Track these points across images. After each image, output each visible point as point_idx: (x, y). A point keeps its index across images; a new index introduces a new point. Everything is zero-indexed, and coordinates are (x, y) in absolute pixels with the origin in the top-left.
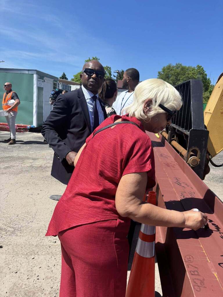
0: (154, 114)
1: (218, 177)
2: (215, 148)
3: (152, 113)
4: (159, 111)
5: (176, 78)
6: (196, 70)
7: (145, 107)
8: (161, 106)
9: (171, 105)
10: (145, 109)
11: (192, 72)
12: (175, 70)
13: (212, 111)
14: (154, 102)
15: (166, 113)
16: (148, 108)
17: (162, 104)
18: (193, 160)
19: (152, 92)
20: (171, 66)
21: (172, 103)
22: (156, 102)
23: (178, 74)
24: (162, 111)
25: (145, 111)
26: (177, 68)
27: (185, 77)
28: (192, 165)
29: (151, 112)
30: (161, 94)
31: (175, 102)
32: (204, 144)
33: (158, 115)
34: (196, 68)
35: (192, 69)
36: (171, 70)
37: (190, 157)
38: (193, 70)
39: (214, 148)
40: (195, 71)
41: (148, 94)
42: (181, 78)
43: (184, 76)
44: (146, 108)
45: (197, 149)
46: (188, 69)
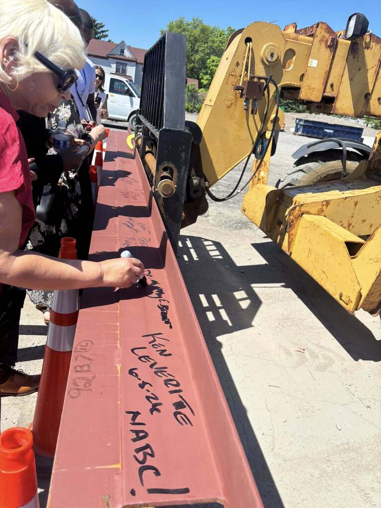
0: (27, 73)
1: (233, 220)
2: (216, 169)
3: (21, 72)
4: (36, 66)
5: (191, 47)
6: (225, 36)
7: (4, 56)
8: (39, 56)
9: (59, 56)
10: (5, 59)
11: (219, 39)
12: (190, 29)
13: (212, 103)
14: (21, 46)
15: (52, 73)
16: (11, 58)
17: (40, 52)
18: (164, 186)
19: (16, 21)
20: (184, 23)
21: (62, 52)
22: (27, 45)
23: (196, 40)
24: (41, 67)
25: (6, 65)
26: (195, 28)
27: (207, 47)
28: (164, 194)
29: (20, 68)
30: (35, 29)
31: (68, 51)
32: (184, 157)
33: (35, 76)
34: (226, 33)
35: (219, 34)
36: (184, 30)
37: (161, 180)
38: (220, 36)
39: (214, 169)
40: (224, 38)
41: (8, 25)
42: (200, 49)
43: (206, 45)
44: (8, 59)
45: (172, 166)
46: (213, 32)
